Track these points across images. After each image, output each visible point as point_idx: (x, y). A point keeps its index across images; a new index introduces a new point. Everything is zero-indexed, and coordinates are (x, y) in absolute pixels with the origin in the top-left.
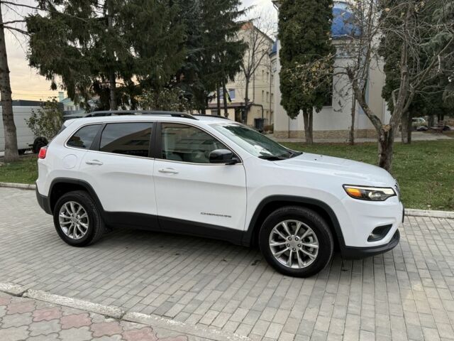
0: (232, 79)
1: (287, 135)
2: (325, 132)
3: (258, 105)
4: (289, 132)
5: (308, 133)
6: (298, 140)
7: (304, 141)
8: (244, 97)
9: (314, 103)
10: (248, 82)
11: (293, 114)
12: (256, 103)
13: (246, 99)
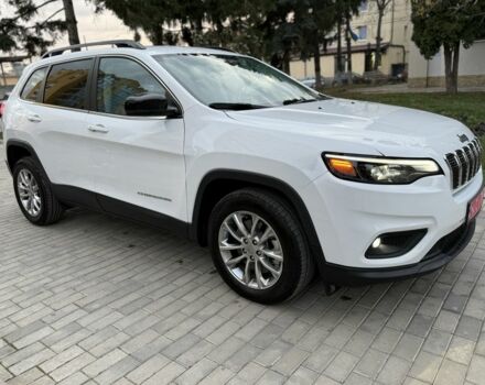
0: (356, 12)
1: (425, 83)
2: (479, 76)
3: (398, 46)
4: (428, 78)
5: (449, 79)
6: (438, 90)
7: (444, 90)
8: (376, 35)
9: (460, 35)
10: (381, 15)
11: (428, 51)
12: (394, 43)
13: (379, 39)
